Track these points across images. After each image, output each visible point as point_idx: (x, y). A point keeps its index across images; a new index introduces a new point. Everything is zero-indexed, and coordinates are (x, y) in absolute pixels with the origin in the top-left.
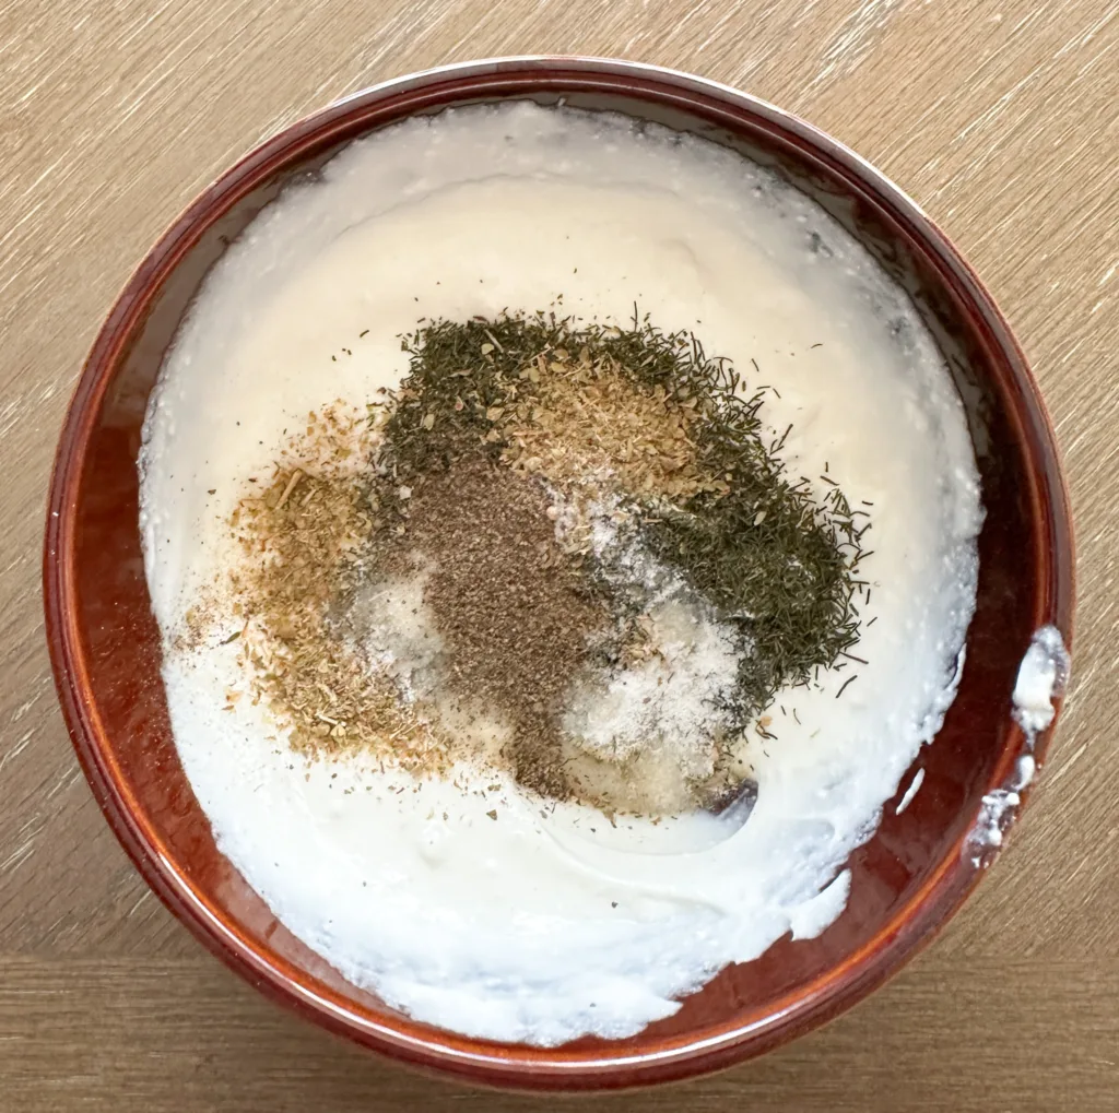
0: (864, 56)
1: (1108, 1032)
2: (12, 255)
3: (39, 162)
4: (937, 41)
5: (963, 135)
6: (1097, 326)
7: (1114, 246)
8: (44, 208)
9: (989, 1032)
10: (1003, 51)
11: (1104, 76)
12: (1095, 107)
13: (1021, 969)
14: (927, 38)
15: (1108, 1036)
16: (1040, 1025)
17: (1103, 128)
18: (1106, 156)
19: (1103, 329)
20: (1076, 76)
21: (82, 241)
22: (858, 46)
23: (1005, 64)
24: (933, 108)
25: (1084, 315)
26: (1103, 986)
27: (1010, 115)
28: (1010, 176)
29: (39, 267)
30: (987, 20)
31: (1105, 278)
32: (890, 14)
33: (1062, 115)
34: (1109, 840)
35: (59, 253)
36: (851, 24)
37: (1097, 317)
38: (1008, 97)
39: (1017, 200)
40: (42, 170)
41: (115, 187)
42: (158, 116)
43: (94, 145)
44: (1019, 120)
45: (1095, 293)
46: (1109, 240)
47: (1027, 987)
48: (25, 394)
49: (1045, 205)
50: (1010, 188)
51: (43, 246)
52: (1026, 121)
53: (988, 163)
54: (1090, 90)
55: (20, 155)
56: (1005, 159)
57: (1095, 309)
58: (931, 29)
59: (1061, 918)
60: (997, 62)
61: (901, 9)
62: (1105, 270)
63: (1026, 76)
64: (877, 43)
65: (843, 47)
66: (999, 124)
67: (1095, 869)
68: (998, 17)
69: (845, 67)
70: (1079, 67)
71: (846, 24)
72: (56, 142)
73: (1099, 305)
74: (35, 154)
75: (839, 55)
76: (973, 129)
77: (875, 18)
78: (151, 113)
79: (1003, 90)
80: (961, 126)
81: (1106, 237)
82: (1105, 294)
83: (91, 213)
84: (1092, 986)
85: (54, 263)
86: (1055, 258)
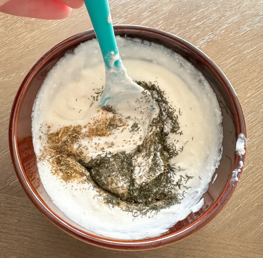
0: (205, 45)
1: (230, 254)
2: (22, 47)
3: (33, 30)
4: (220, 46)
5: (222, 63)
6: (245, 104)
7: (250, 90)
8: (32, 39)
9: (202, 249)
10: (233, 50)
11: (252, 58)
12: (250, 64)
13: (212, 235)
14: (218, 44)
15: (229, 254)
16: (214, 249)
17: (251, 68)
18: (251, 73)
19: (246, 105)
20: (246, 57)
21: (38, 47)
22: (204, 43)
23: (233, 52)
24: (217, 57)
25: (243, 101)
26: (230, 243)
27: (232, 62)
28: (231, 73)
29: (27, 50)
30: (230, 44)
31: (248, 95)
32: (211, 39)
33: (243, 64)
34: (235, 210)
35: (32, 48)
36: (203, 39)
37: (246, 102)
38: (232, 58)
39: (231, 77)
40: (33, 32)
41: (47, 38)
42: (60, 27)
43: (45, 30)
44: (234, 63)
45: (245, 98)
46: (249, 89)
47: (212, 240)
48: (17, 73)
49: (237, 79)
50: (230, 75)
51: (29, 46)
52: (235, 64)
53: (227, 69)
54: (249, 60)
55: (29, 29)
56: (230, 69)
57: (245, 101)
58: (219, 43)
59: (222, 225)
60: (231, 51)
61: (213, 39)
62: (248, 94)
63: (237, 55)
64: (208, 44)
65: (201, 43)
66: (230, 63)
67: (231, 216)
68: (232, 44)
69: (201, 46)
70: (247, 56)
71: (202, 39)
72: (37, 28)
73: (246, 100)
74: (32, 29)
75: (200, 44)
76: (225, 63)
77: (208, 39)
78: (58, 27)
79: (232, 57)
80: (222, 62)
81: (249, 88)
82: (247, 98)
83: (41, 42)
84: (227, 242)
85: (31, 50)
86: (238, 90)
